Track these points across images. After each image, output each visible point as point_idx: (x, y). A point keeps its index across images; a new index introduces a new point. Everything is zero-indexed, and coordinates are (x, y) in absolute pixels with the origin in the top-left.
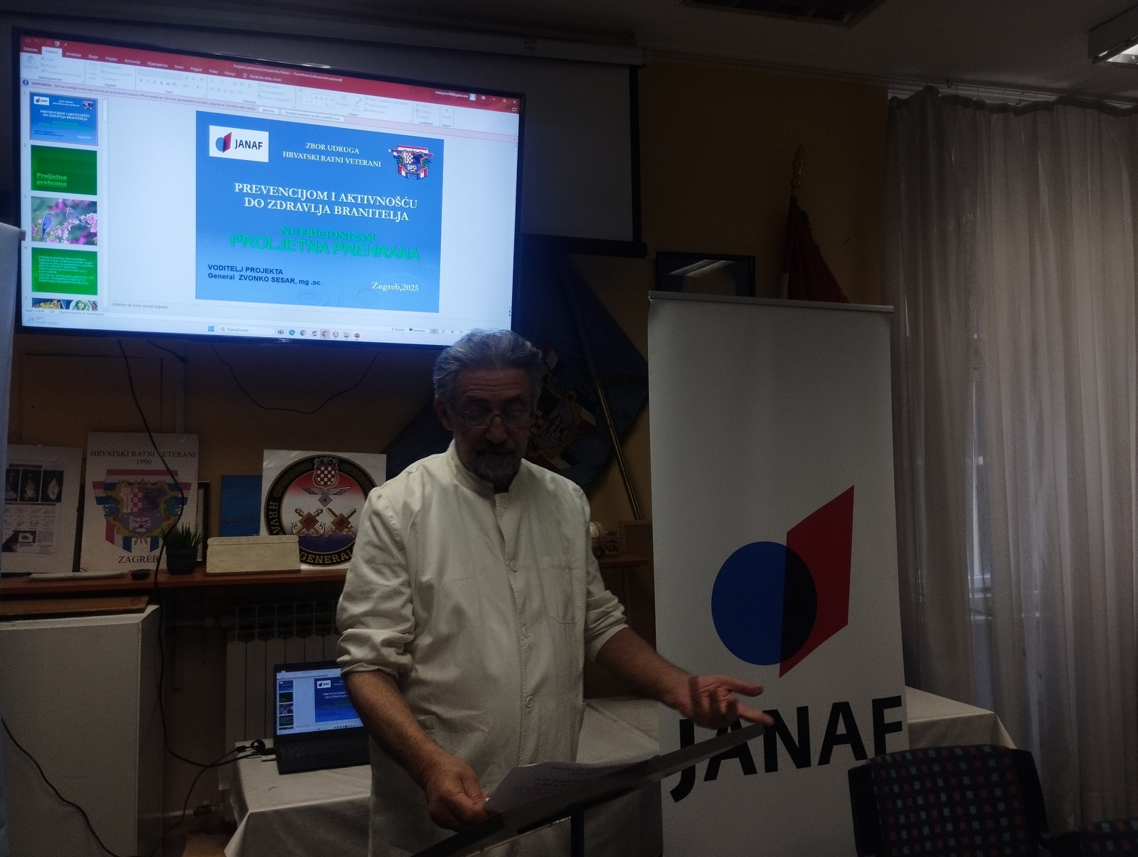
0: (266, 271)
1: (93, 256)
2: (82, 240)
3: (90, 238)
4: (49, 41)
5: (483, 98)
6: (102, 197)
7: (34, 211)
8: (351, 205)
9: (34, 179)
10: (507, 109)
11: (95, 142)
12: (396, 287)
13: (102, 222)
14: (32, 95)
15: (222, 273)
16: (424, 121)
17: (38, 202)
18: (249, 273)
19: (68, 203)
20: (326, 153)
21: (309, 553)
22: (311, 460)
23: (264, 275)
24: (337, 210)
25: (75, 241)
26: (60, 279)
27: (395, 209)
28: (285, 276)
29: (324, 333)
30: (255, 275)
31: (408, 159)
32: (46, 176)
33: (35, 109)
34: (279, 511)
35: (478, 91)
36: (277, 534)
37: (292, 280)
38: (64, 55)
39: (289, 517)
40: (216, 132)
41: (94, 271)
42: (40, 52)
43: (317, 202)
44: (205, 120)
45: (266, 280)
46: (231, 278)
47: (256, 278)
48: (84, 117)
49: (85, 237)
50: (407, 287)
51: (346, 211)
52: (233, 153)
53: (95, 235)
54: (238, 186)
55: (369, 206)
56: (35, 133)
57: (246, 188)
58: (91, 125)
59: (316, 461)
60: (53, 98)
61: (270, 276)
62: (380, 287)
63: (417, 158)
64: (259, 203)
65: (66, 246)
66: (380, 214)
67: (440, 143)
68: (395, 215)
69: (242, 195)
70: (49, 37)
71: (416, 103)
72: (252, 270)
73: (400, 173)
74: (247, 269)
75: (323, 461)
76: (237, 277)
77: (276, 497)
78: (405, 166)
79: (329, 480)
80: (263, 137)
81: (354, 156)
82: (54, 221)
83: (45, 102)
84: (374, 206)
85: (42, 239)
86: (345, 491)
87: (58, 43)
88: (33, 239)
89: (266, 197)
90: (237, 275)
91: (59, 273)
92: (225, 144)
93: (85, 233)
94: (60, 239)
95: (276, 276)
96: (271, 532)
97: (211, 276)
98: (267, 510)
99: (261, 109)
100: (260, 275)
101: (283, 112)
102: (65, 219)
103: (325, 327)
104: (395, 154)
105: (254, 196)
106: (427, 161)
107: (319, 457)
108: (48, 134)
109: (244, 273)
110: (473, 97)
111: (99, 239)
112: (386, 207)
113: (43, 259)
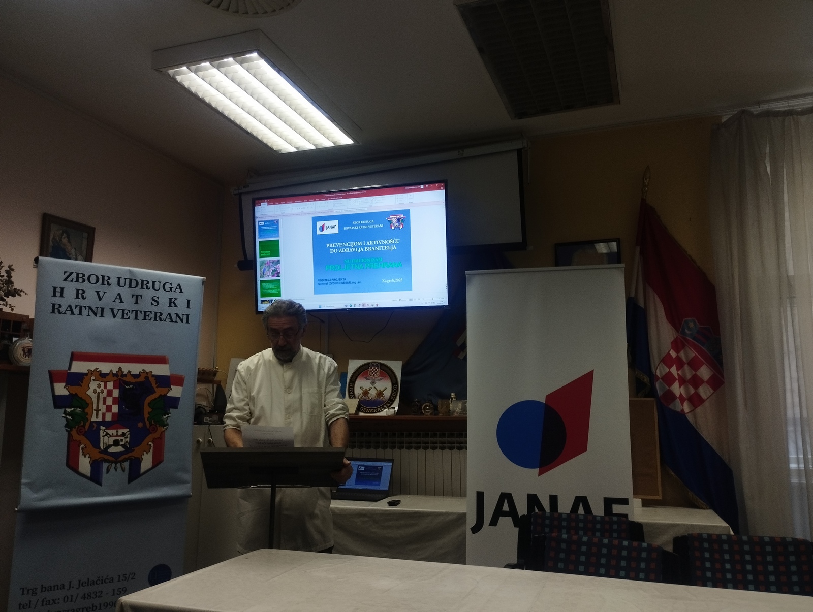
0: (339, 280)
1: (279, 281)
2: (276, 275)
3: (278, 274)
4: (263, 201)
5: (427, 186)
6: (281, 258)
7: (260, 266)
8: (371, 246)
9: (260, 254)
10: (439, 188)
11: (278, 236)
12: (393, 281)
13: (282, 268)
14: (259, 222)
15: (324, 282)
16: (400, 202)
17: (261, 262)
18: (333, 281)
19: (271, 262)
20: (361, 225)
21: (364, 408)
22: (368, 364)
23: (339, 281)
24: (366, 249)
25: (273, 276)
26: (270, 292)
27: (390, 245)
28: (347, 281)
29: (363, 305)
30: (336, 282)
31: (394, 221)
32: (264, 252)
33: (260, 227)
34: (353, 388)
35: (424, 183)
36: (352, 398)
37: (350, 282)
38: (268, 205)
39: (358, 391)
40: (319, 224)
41: (279, 287)
42: (260, 205)
43: (358, 247)
44: (315, 220)
45: (340, 283)
46: (327, 284)
47: (336, 283)
48: (275, 227)
49: (277, 274)
50: (397, 280)
51: (370, 249)
52: (326, 232)
53: (279, 273)
54: (328, 245)
55: (379, 245)
56: (260, 236)
57: (331, 245)
58: (277, 230)
59: (370, 365)
60: (265, 222)
61: (341, 281)
62: (386, 281)
63: (398, 220)
64: (336, 250)
65: (271, 278)
66: (384, 248)
67: (409, 211)
68: (390, 247)
69: (329, 248)
70: (262, 199)
71: (397, 195)
72: (334, 280)
73: (391, 227)
74: (332, 280)
75: (373, 364)
76: (329, 284)
77: (353, 381)
78: (394, 224)
79: (376, 373)
80: (336, 223)
81: (372, 224)
82: (267, 270)
83: (262, 224)
84: (381, 245)
85: (263, 277)
86: (382, 379)
87: (266, 201)
88: (261, 277)
89: (338, 248)
90: (329, 282)
91: (269, 289)
92: (322, 228)
93: (276, 273)
94: (269, 276)
95: (343, 281)
96: (350, 397)
97: (319, 284)
98: (349, 387)
99: (335, 211)
100: (337, 281)
101: (343, 211)
102: (270, 268)
103: (364, 302)
104: (389, 220)
105: (334, 248)
106: (403, 220)
107: (372, 363)
108: (264, 236)
109: (331, 282)
110: (422, 187)
111: (281, 274)
112: (386, 245)
113: (264, 284)
